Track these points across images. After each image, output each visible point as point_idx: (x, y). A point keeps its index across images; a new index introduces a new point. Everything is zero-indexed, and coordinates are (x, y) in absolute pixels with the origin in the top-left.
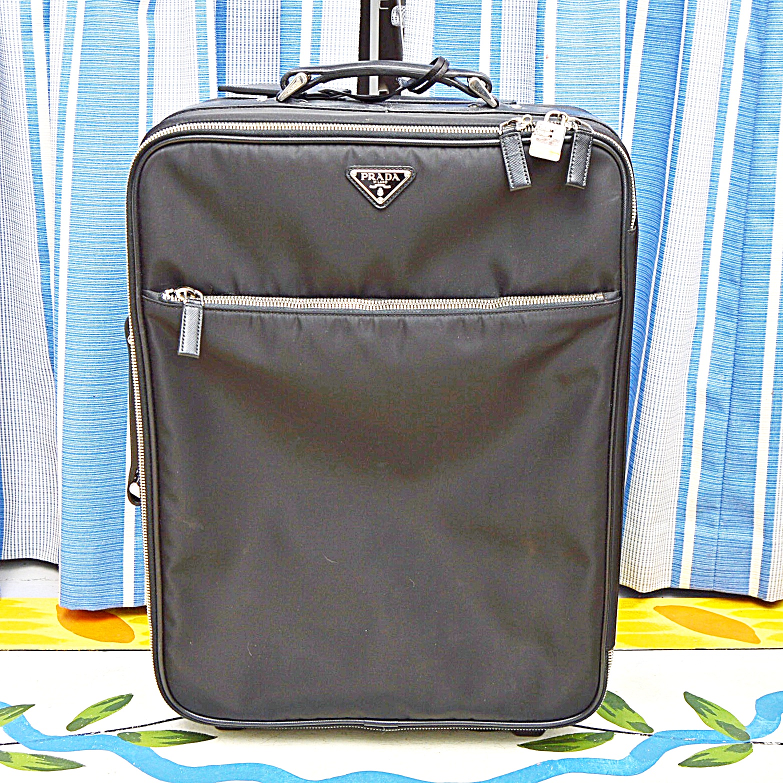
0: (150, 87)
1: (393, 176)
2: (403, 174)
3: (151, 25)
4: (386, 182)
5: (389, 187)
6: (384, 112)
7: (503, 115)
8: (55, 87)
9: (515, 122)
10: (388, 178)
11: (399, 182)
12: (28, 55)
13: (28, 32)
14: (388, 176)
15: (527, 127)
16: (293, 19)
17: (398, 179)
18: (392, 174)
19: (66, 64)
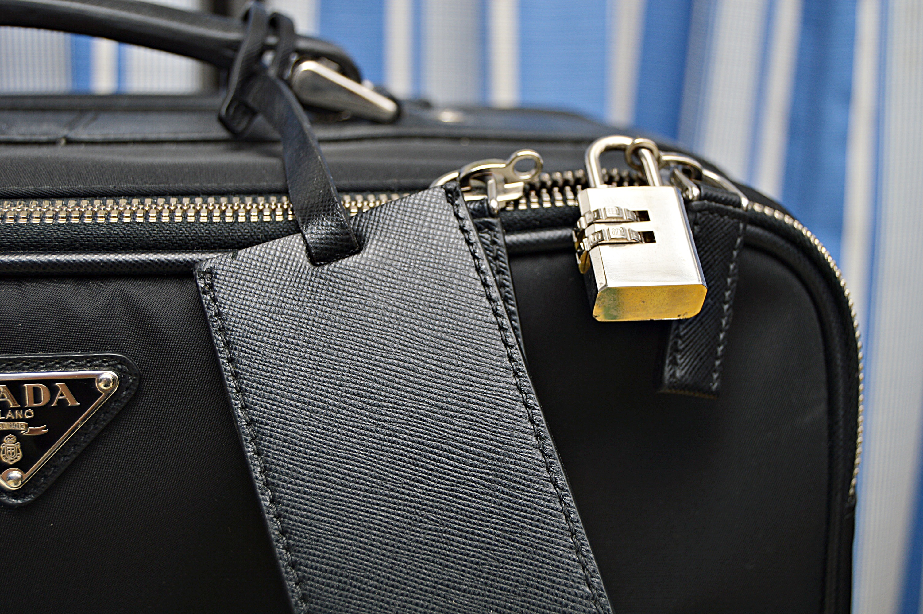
1: (53, 391)
2: (91, 381)
4: (30, 414)
5: (43, 430)
6: (53, 143)
7: (417, 144)
9: (483, 176)
10: (37, 399)
11: (76, 412)
14: (36, 391)
15: (526, 194)
17: (72, 402)
18: (50, 383)
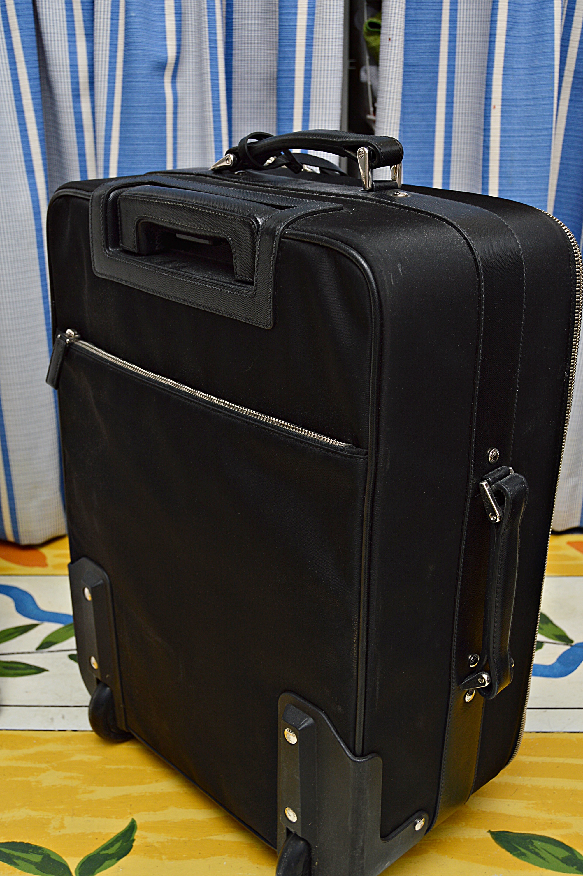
0: (175, 138)
3: (174, 88)
8: (101, 141)
12: (78, 114)
13: (76, 96)
16: (288, 80)
19: (109, 123)
